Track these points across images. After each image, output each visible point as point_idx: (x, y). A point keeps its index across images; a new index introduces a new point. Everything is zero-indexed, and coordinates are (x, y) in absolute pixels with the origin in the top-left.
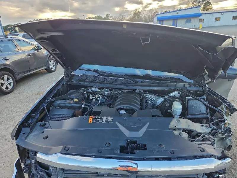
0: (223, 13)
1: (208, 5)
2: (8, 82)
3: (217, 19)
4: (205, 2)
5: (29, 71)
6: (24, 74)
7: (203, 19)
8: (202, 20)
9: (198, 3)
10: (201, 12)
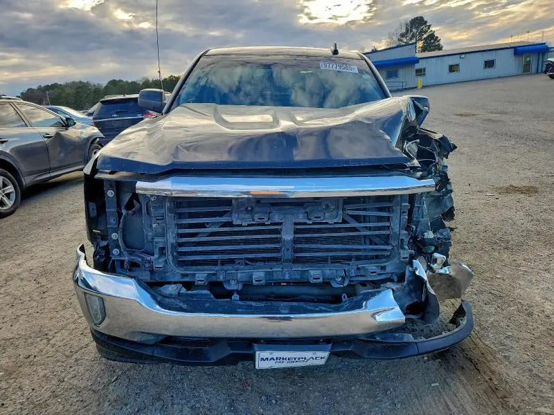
0: (463, 56)
1: (432, 41)
2: (4, 191)
3: (452, 69)
4: (425, 36)
5: (50, 170)
6: (37, 176)
7: (424, 69)
8: (420, 72)
9: (411, 39)
10: (419, 55)
